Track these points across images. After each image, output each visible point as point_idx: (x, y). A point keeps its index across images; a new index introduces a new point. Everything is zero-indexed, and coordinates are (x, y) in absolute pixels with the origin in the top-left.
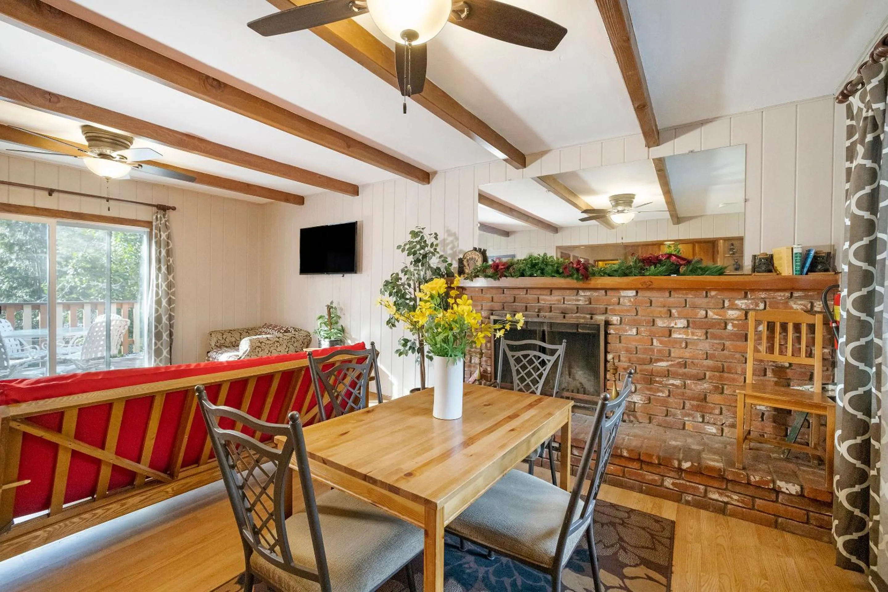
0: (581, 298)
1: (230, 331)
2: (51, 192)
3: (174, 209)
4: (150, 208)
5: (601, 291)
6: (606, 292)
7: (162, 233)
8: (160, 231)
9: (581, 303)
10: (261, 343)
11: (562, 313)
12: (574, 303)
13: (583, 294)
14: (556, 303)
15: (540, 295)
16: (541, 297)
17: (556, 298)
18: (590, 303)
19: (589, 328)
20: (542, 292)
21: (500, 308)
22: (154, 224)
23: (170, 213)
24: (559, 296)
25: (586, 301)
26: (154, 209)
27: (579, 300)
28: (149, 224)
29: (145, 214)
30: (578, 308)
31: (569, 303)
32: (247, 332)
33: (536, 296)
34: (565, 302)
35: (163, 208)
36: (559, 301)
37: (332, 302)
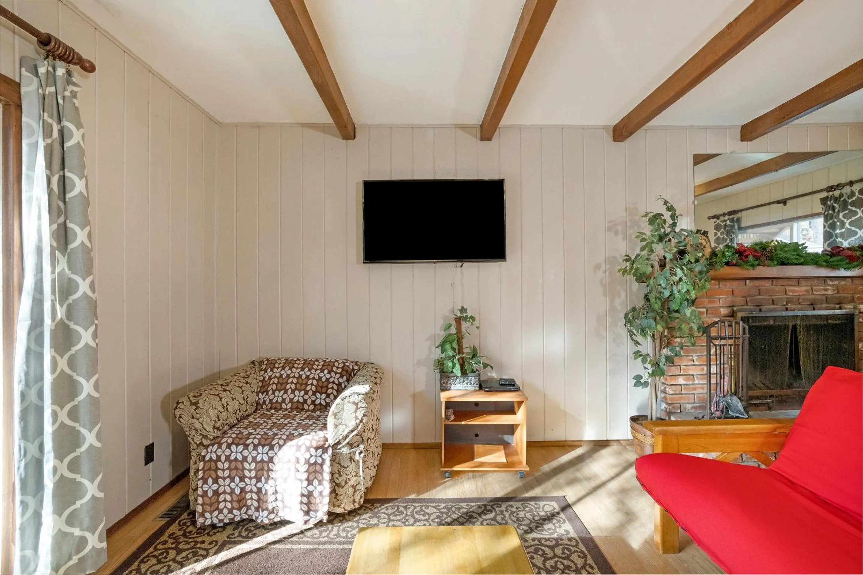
0: (830, 288)
5: (848, 279)
6: (852, 280)
9: (829, 292)
11: (812, 304)
12: (823, 292)
13: (831, 283)
14: (805, 293)
15: (788, 285)
16: (788, 288)
17: (804, 288)
18: (838, 293)
19: (839, 319)
20: (790, 283)
21: (743, 303)
24: (808, 286)
25: (834, 290)
27: (827, 290)
30: (826, 298)
31: (819, 293)
33: (783, 288)
34: (814, 293)
36: (807, 291)
37: (463, 310)
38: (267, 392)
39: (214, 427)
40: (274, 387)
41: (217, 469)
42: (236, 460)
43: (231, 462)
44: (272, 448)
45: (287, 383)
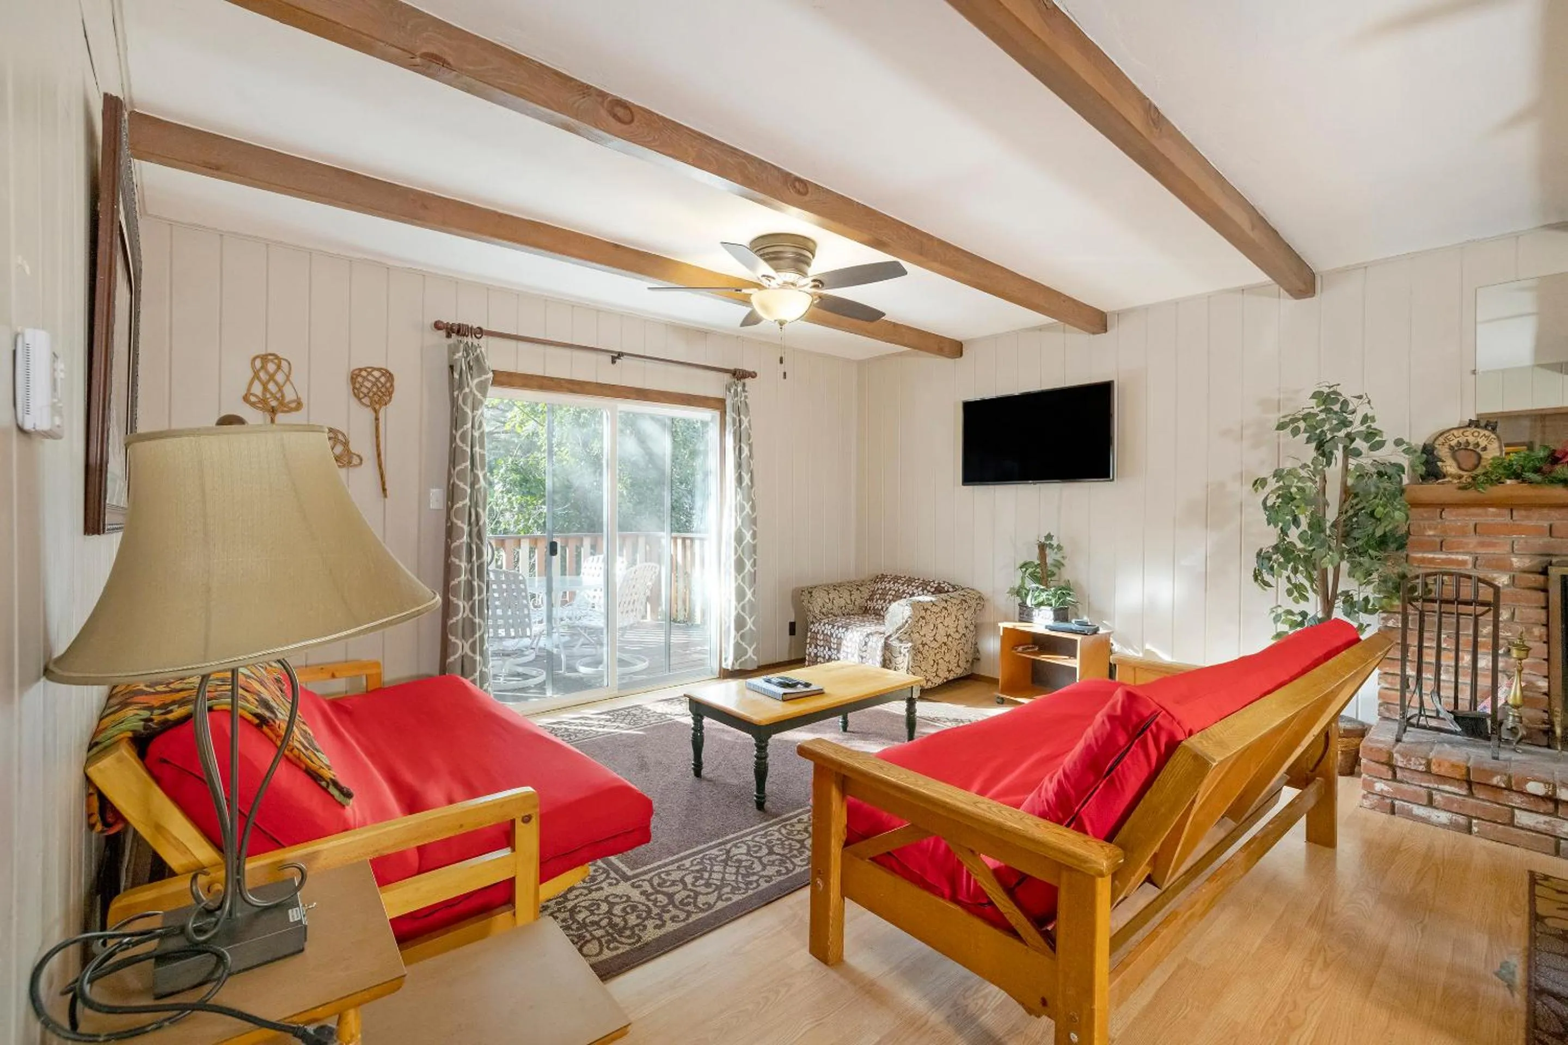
1: (836, 587)
2: (616, 357)
3: (753, 375)
4: (721, 375)
7: (742, 416)
8: (739, 415)
10: (926, 610)
22: (729, 403)
23: (748, 381)
26: (727, 378)
28: (719, 404)
29: (712, 386)
32: (858, 589)
35: (739, 375)
37: (1049, 537)
38: (873, 600)
39: (820, 612)
40: (878, 596)
41: (817, 639)
42: (827, 634)
43: (824, 635)
44: (847, 630)
45: (887, 594)
